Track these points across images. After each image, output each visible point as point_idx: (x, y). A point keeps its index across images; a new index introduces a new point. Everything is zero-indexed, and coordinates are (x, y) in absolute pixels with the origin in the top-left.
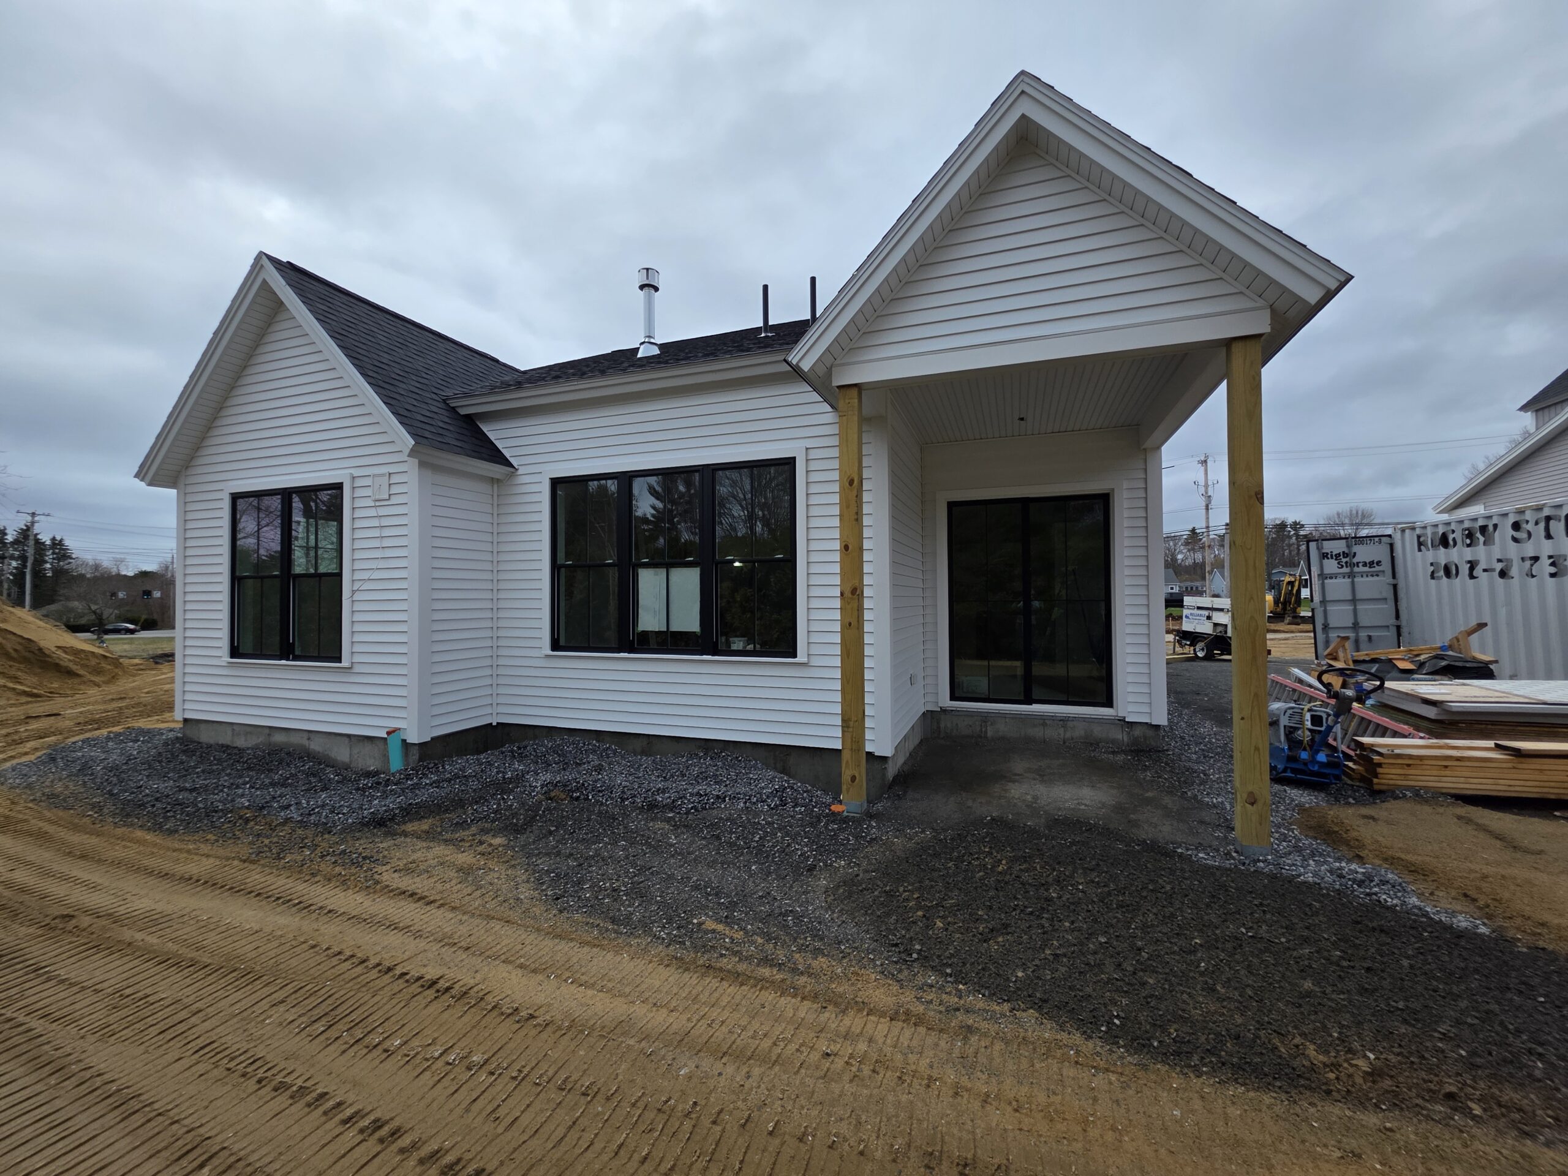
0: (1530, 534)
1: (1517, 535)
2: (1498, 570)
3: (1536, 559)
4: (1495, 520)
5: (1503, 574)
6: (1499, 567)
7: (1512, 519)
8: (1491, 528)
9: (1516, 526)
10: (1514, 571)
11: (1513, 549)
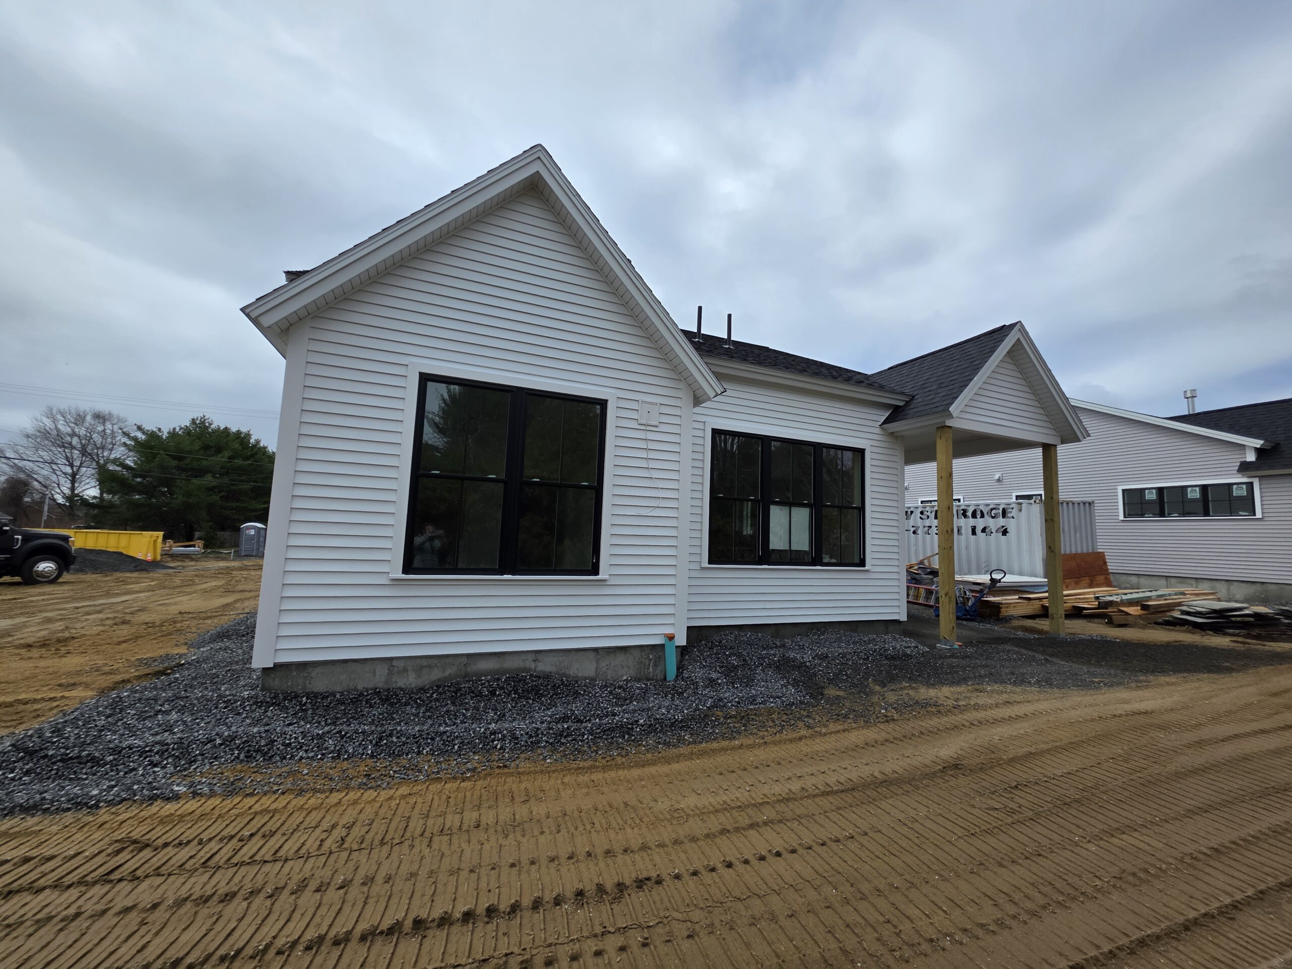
0: (928, 517)
1: (922, 516)
2: (912, 531)
3: (930, 527)
4: (911, 510)
5: (914, 532)
6: (912, 530)
7: (920, 510)
8: (909, 513)
9: (922, 513)
10: (919, 531)
11: (919, 523)
